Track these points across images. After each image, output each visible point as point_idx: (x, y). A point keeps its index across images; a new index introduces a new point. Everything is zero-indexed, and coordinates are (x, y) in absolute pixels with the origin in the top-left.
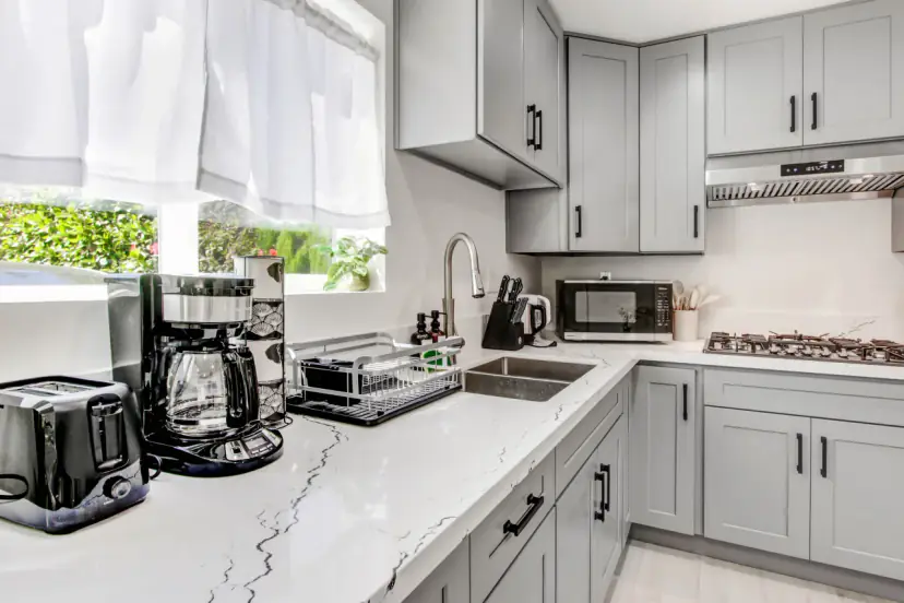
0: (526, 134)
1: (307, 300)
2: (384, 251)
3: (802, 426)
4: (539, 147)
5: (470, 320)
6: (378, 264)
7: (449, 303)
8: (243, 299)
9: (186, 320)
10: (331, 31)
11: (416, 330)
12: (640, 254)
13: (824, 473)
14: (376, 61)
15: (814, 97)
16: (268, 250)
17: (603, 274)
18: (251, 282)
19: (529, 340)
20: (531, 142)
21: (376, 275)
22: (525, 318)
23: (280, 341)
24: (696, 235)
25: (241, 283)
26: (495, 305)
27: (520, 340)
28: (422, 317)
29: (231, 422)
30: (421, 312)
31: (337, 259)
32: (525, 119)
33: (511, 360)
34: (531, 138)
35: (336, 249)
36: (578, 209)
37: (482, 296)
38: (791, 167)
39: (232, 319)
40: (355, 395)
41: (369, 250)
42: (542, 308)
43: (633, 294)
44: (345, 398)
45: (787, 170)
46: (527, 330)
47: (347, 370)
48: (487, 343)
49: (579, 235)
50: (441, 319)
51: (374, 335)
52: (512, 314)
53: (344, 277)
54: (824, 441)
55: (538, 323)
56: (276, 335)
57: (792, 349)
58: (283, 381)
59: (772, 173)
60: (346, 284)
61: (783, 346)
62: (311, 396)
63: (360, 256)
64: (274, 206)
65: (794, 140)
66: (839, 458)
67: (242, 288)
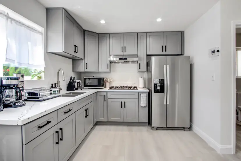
0: (74, 50)
1: (28, 81)
2: (44, 72)
3: (122, 100)
4: (77, 52)
5: (64, 85)
6: (43, 75)
7: (59, 82)
8: (18, 81)
9: (7, 84)
10: (32, 30)
11: (51, 87)
12: (99, 72)
13: (125, 107)
14: (42, 35)
15: (125, 47)
16: (6, 69)
17: (93, 76)
18: (19, 78)
19: (77, 89)
20: (75, 52)
21: (42, 77)
22: (76, 85)
23: (23, 88)
24: (108, 69)
25: (18, 78)
26: (69, 82)
27: (74, 89)
28: (52, 85)
29: (16, 100)
30: (52, 83)
31: (33, 74)
32: (74, 47)
33: (72, 92)
34: (75, 51)
35: (33, 71)
36: (87, 64)
37: (65, 80)
38: (120, 58)
39: (16, 84)
40: (38, 97)
41: (41, 72)
42: (80, 83)
43: (97, 80)
44: (36, 98)
45: (120, 59)
46: (76, 87)
47: (37, 93)
48: (67, 90)
49: (87, 68)
50: (57, 85)
51: (42, 88)
52: (73, 84)
53: (35, 77)
54: (125, 102)
55: (79, 86)
56: (23, 87)
57: (123, 88)
58: (24, 95)
59: (118, 59)
60: (36, 78)
61: (122, 88)
62: (29, 98)
63: (39, 73)
64: (20, 64)
65: (122, 54)
66: (127, 104)
67: (18, 79)
